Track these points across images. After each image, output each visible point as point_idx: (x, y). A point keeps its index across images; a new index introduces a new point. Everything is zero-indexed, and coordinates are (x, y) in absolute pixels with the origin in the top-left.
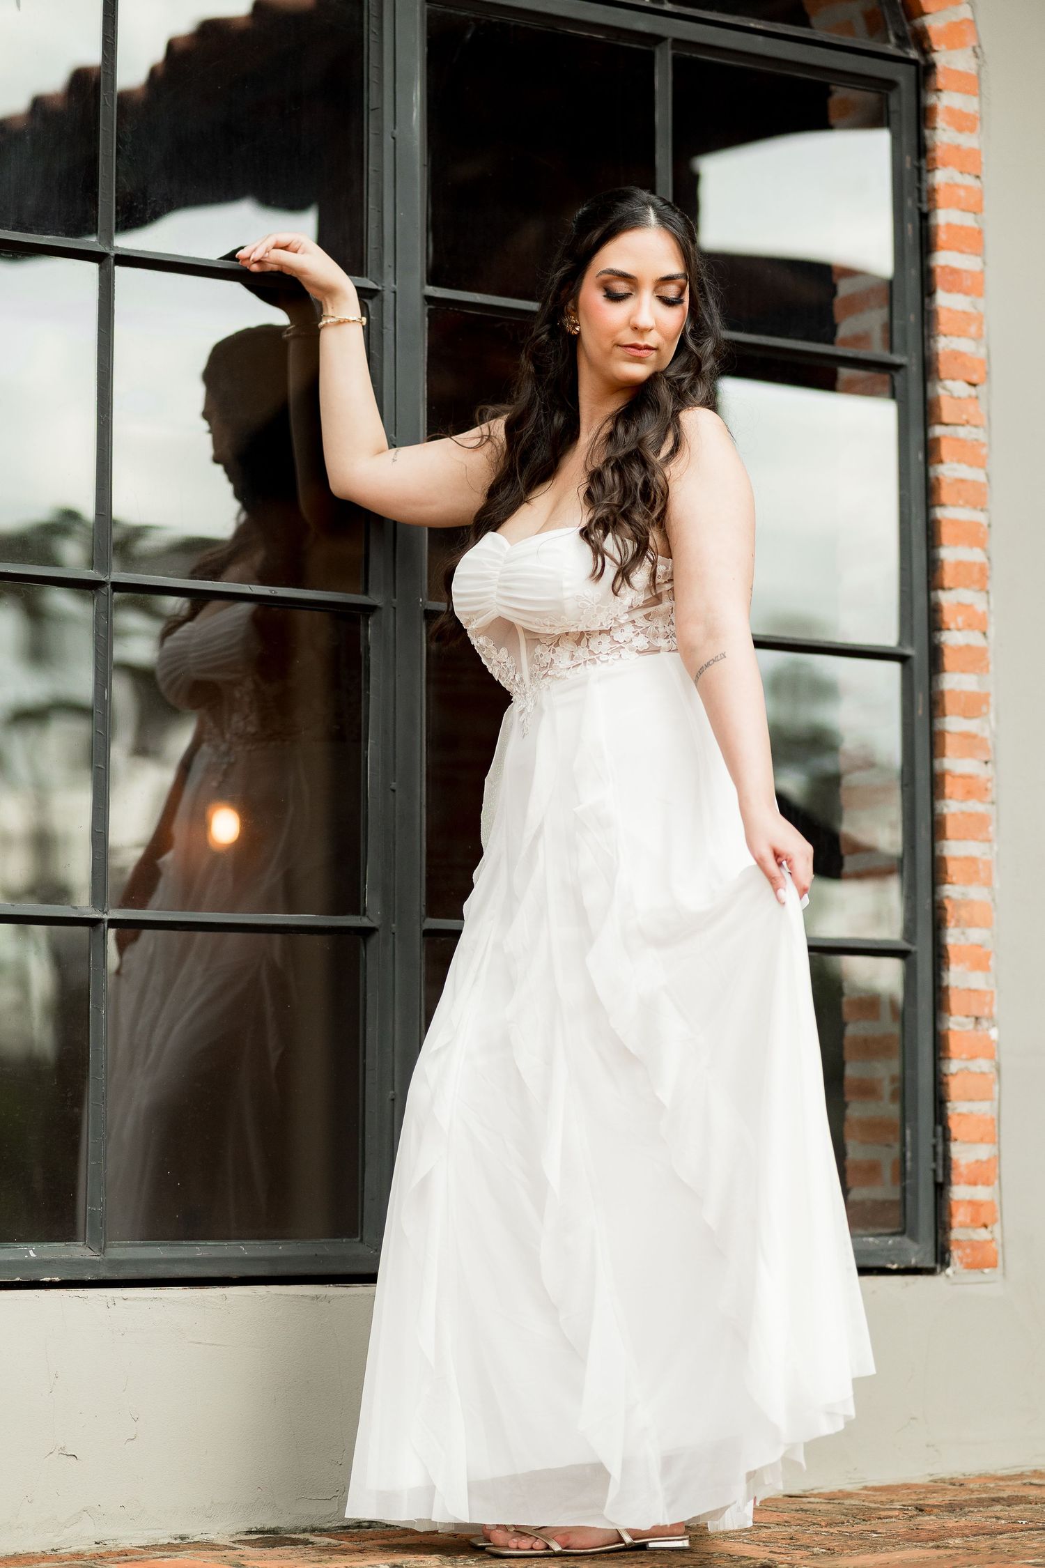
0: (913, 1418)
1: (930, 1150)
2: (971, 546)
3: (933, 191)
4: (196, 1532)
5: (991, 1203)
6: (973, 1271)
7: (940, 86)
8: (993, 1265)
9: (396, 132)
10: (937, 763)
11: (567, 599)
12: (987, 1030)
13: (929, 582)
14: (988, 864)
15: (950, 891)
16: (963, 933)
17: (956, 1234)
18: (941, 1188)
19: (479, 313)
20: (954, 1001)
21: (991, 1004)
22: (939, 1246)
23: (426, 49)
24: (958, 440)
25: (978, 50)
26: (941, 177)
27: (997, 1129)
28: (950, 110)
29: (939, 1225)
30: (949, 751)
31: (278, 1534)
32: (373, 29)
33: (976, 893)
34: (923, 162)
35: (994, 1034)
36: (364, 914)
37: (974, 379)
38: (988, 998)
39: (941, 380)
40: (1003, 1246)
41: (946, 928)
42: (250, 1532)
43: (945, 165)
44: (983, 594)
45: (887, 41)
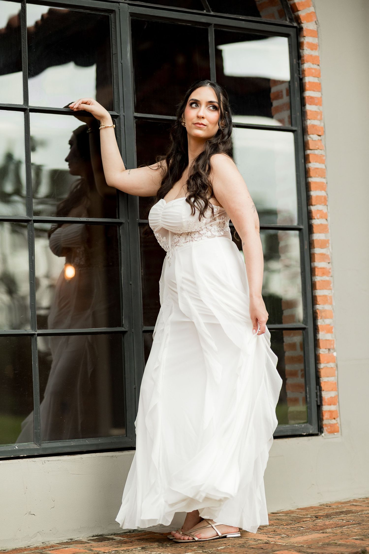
0: (313, 484)
1: (315, 394)
2: (321, 190)
3: (303, 71)
4: (76, 537)
5: (336, 411)
6: (331, 434)
7: (304, 35)
8: (338, 432)
9: (122, 61)
10: (312, 264)
11: (184, 222)
12: (333, 353)
13: (307, 203)
14: (331, 297)
15: (319, 307)
16: (323, 321)
17: (325, 422)
18: (319, 407)
19: (152, 121)
20: (321, 344)
21: (333, 344)
22: (319, 426)
23: (131, 33)
24: (315, 155)
25: (317, 22)
26: (306, 66)
27: (337, 386)
28: (308, 43)
29: (319, 419)
30: (316, 260)
31: (103, 536)
32: (113, 26)
33: (327, 307)
34: (300, 61)
35: (335, 354)
36: (123, 327)
37: (320, 134)
38: (332, 342)
39: (309, 135)
40: (341, 425)
41: (318, 319)
42: (93, 536)
43: (307, 62)
44: (326, 206)
45: (286, 20)
